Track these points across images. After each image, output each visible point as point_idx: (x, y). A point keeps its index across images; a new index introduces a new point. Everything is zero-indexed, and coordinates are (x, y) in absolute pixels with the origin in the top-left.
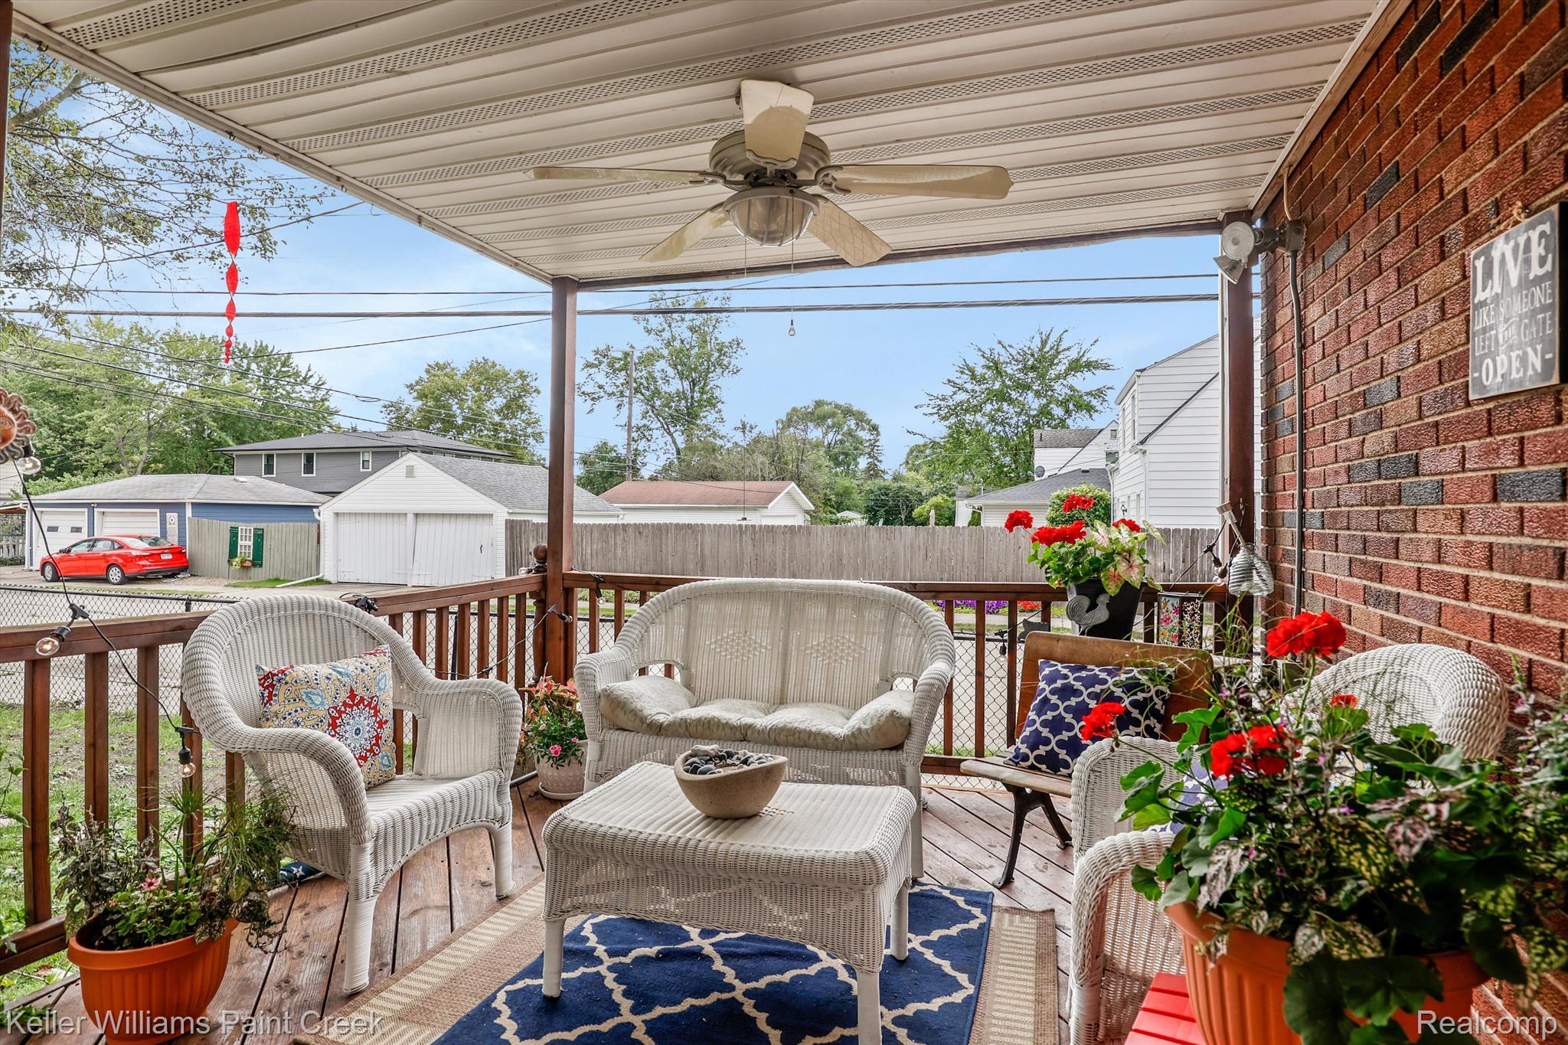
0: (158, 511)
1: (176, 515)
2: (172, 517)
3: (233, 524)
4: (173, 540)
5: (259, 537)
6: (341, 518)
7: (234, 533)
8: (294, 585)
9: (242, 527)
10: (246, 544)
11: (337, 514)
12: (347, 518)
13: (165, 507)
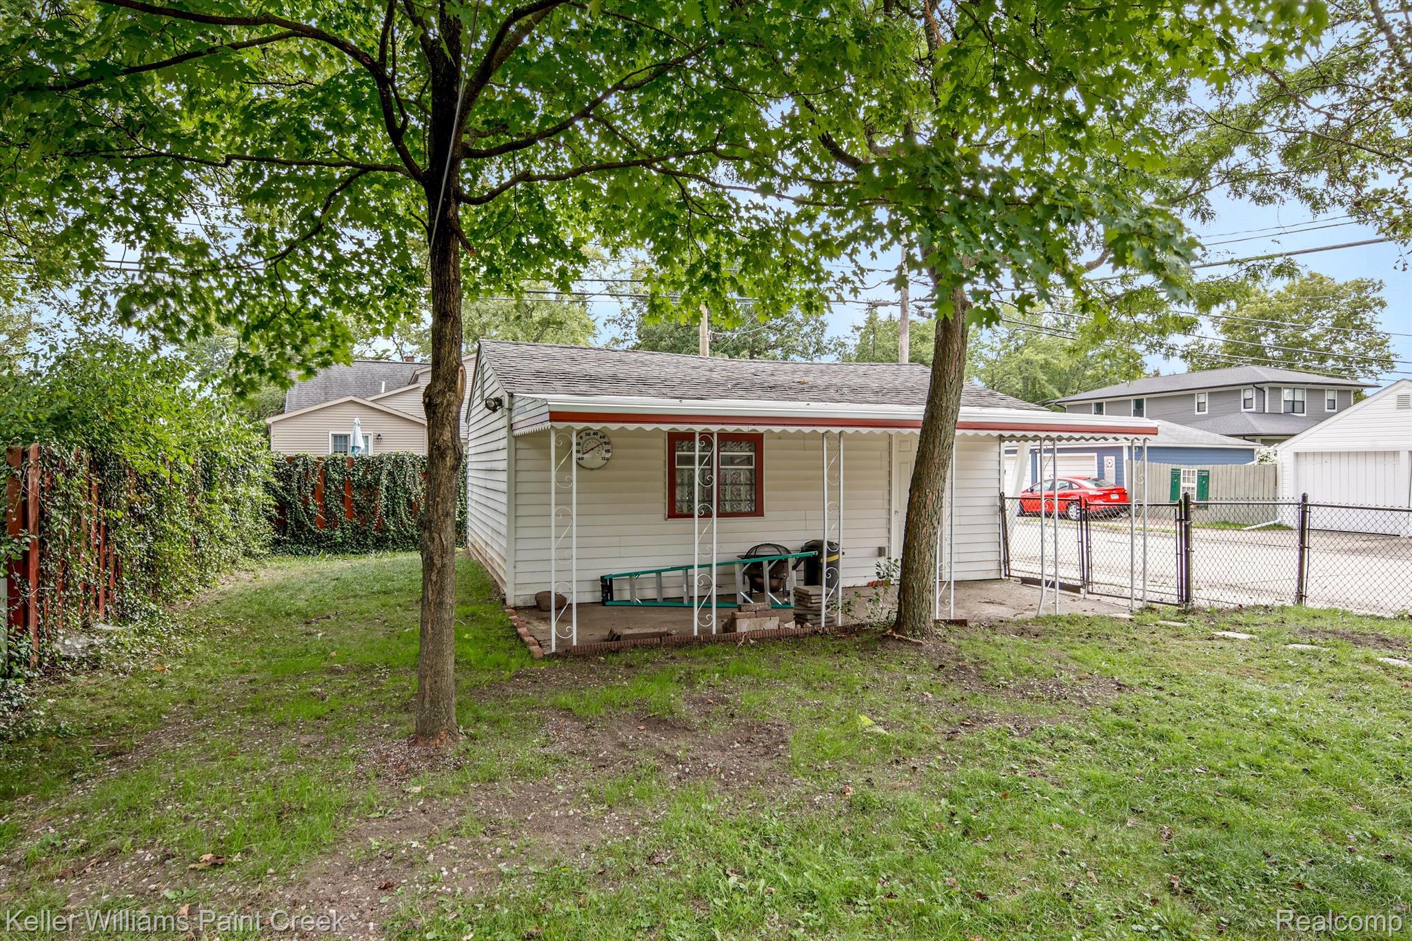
0: (1095, 455)
1: (1113, 458)
2: (1110, 460)
3: (1175, 466)
4: (1110, 480)
5: (1204, 479)
6: (1302, 459)
7: (1175, 475)
8: (1259, 529)
9: (1183, 468)
10: (1189, 485)
11: (1297, 454)
12: (1310, 459)
13: (1102, 451)
